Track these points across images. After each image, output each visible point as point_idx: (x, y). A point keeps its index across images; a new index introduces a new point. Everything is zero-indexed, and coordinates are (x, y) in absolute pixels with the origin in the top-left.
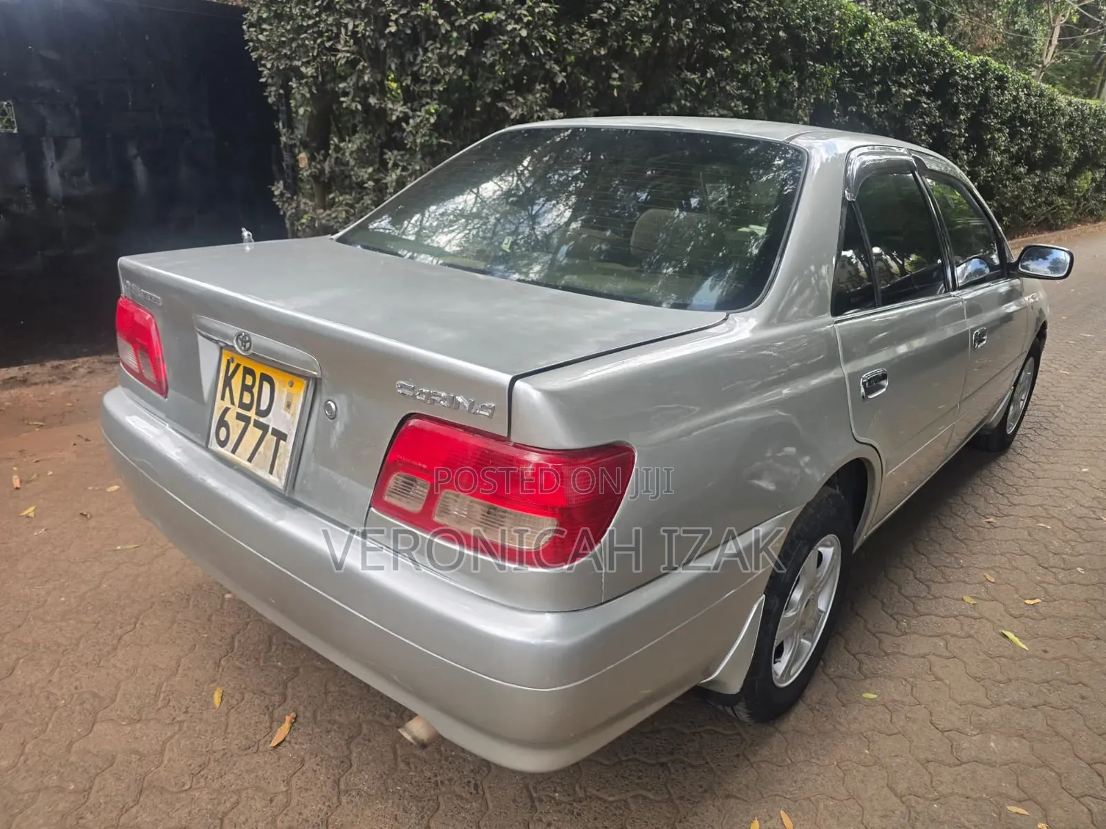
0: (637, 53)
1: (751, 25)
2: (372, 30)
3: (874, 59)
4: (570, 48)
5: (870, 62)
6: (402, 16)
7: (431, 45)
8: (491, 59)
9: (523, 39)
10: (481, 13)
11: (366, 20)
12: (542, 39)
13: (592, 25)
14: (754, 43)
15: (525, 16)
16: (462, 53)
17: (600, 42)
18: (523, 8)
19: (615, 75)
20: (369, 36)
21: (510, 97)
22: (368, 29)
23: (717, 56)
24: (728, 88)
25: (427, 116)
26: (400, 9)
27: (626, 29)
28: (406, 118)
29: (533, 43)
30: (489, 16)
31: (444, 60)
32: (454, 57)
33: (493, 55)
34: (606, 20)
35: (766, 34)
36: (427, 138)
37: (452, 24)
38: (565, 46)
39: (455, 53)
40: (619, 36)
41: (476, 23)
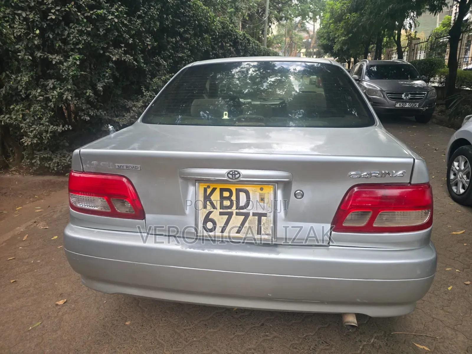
0: (155, 30)
1: (187, 19)
2: (39, 17)
3: (218, 32)
4: (132, 27)
5: (218, 34)
6: (58, 10)
7: (73, 25)
8: (103, 32)
9: (116, 23)
10: (96, 10)
11: (34, 12)
12: (122, 23)
13: (139, 17)
14: (189, 26)
15: (115, 12)
16: (89, 29)
17: (142, 24)
18: (113, 8)
19: (148, 40)
20: (37, 21)
21: (111, 51)
22: (36, 16)
23: (179, 31)
24: (183, 44)
25: (75, 61)
26: (55, 7)
27: (151, 19)
28: (61, 63)
29: (119, 25)
30: (99, 11)
31: (81, 33)
32: (85, 31)
33: (103, 31)
34: (143, 15)
35: (192, 22)
36: (75, 72)
37: (83, 14)
38: (129, 26)
39: (86, 29)
40: (148, 22)
41: (95, 15)
